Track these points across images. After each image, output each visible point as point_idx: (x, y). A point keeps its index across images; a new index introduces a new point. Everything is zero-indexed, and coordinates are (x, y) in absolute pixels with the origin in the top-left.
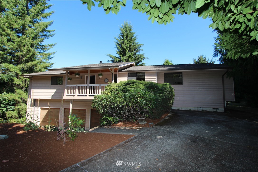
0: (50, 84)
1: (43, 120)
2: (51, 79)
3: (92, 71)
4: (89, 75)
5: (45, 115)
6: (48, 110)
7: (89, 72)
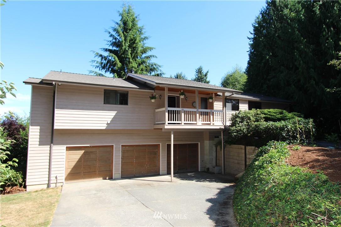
0: (103, 103)
1: (71, 171)
2: (103, 93)
3: (171, 90)
4: (167, 94)
5: (77, 160)
6: (83, 151)
7: (166, 90)
